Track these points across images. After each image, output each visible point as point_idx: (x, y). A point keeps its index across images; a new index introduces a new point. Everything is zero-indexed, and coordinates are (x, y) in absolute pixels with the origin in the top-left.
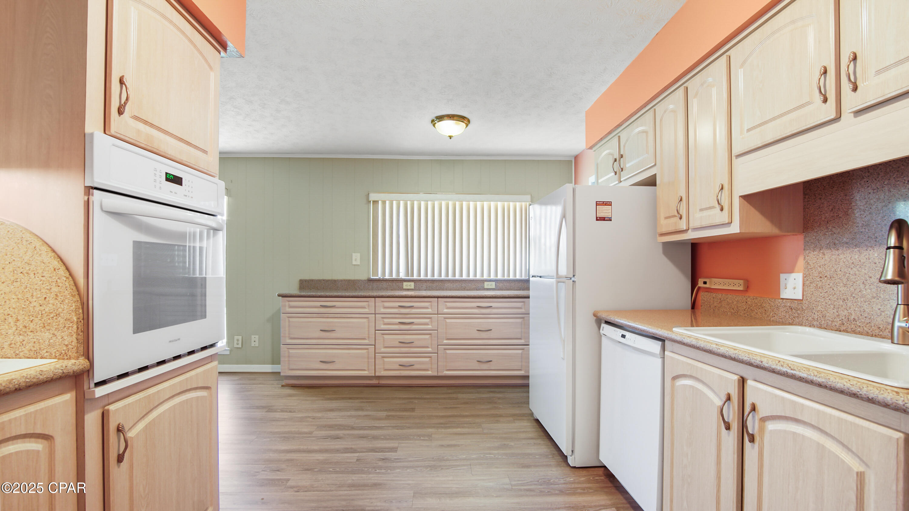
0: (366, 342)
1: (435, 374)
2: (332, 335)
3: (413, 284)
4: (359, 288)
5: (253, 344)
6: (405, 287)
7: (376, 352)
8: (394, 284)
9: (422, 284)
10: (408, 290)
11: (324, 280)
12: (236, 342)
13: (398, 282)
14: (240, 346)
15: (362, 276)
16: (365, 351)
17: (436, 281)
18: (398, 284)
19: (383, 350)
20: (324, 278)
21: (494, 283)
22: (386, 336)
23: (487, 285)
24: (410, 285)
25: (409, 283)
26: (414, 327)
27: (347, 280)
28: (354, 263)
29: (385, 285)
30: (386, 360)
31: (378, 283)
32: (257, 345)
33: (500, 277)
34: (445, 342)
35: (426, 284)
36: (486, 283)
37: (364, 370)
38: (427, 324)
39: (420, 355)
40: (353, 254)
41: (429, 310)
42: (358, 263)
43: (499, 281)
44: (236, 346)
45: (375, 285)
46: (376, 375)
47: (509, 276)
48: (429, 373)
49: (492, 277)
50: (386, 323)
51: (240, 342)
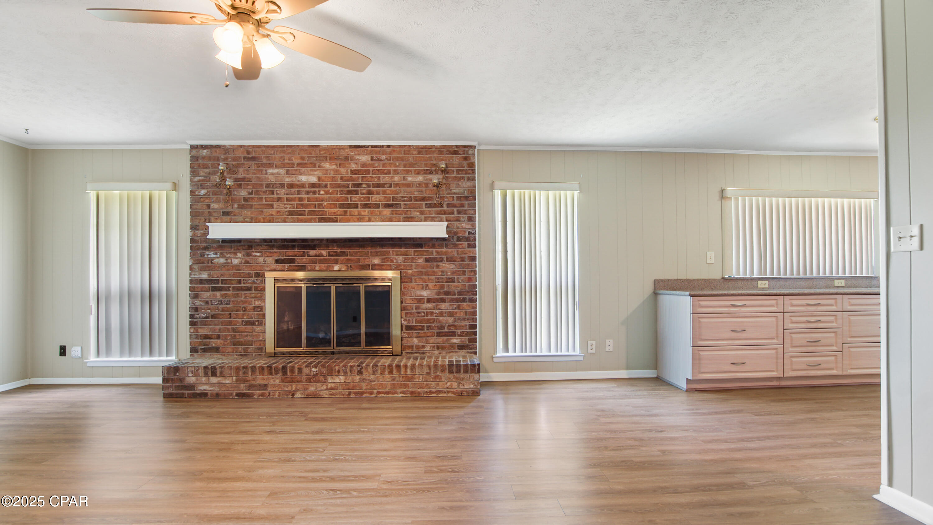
0: (775, 341)
1: (840, 373)
2: (743, 335)
3: (767, 282)
4: (715, 288)
5: (607, 349)
6: (760, 286)
7: (784, 352)
8: (749, 283)
9: (776, 282)
10: (763, 289)
11: (680, 280)
12: (589, 347)
13: (753, 281)
14: (594, 351)
15: (716, 275)
16: (774, 351)
17: (789, 279)
18: (752, 283)
19: (791, 349)
20: (679, 278)
21: (843, 281)
22: (793, 335)
23: (837, 283)
24: (765, 284)
25: (764, 282)
26: (820, 325)
27: (703, 280)
28: (709, 262)
29: (740, 284)
30: (794, 360)
31: (734, 283)
32: (611, 350)
33: (847, 275)
34: (850, 340)
35: (779, 282)
36: (836, 281)
37: (773, 371)
38: (832, 322)
39: (826, 354)
40: (708, 252)
41: (834, 308)
42: (712, 261)
43: (848, 279)
44: (589, 351)
45: (731, 284)
46: (784, 376)
47: (856, 273)
48: (834, 372)
49: (841, 275)
50: (794, 321)
51: (594, 347)
